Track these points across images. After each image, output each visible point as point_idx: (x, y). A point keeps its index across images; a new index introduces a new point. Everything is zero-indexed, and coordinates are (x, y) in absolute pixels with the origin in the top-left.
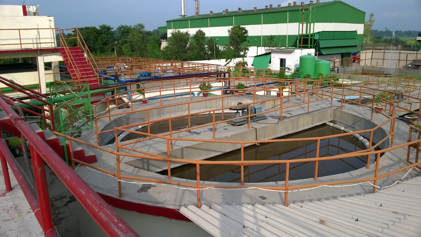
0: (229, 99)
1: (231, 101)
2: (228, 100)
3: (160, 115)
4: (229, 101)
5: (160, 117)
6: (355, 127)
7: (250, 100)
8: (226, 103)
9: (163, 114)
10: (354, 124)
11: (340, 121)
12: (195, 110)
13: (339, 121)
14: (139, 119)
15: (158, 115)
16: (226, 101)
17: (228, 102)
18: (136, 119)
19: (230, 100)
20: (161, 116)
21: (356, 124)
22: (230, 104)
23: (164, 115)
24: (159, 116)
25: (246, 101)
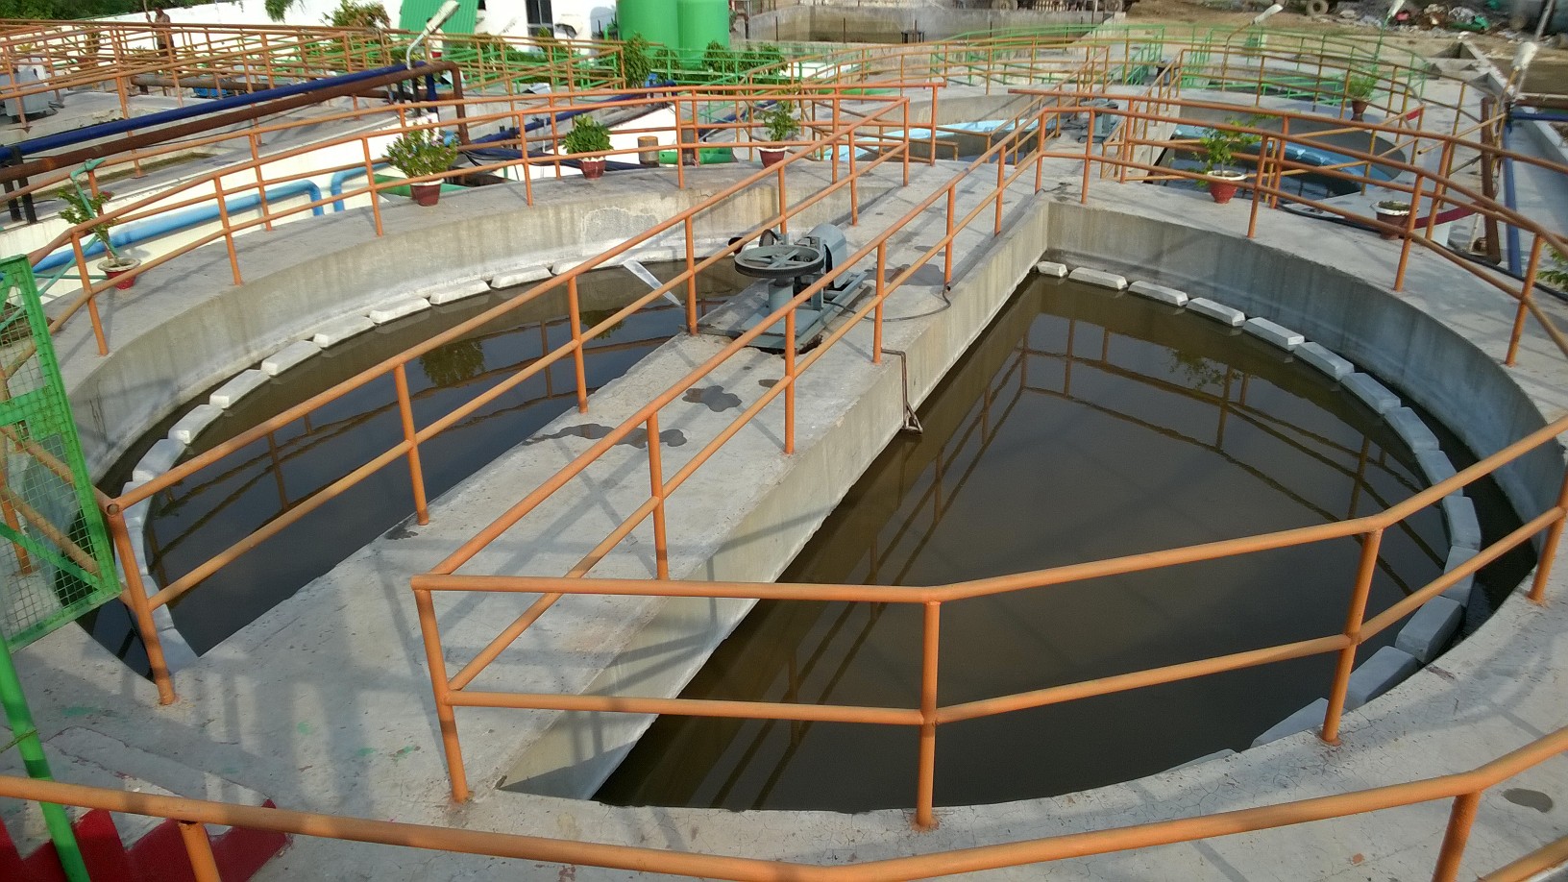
0: (564, 204)
1: (572, 212)
2: (557, 208)
3: (245, 339)
4: (565, 215)
5: (248, 351)
6: (1162, 270)
7: (662, 198)
8: (552, 223)
9: (260, 333)
10: (1157, 257)
11: (1084, 252)
12: (406, 279)
13: (1079, 251)
14: (148, 386)
15: (233, 344)
16: (551, 215)
17: (559, 221)
18: (135, 389)
19: (567, 207)
20: (251, 343)
21: (1165, 259)
22: (569, 227)
23: (265, 337)
24: (240, 348)
25: (641, 205)
